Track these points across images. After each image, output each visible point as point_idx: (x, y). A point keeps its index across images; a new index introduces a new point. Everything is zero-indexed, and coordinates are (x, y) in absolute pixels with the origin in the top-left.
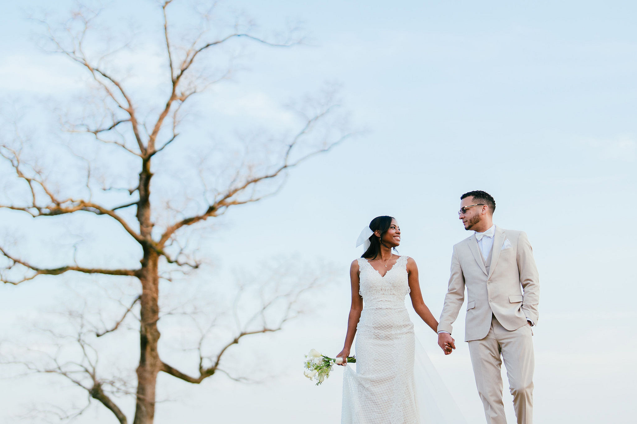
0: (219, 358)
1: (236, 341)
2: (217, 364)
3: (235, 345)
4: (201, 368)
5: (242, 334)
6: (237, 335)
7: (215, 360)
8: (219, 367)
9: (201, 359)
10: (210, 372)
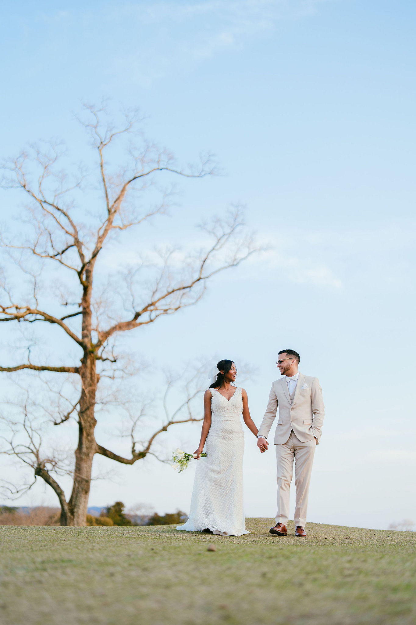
0: (150, 443)
1: (165, 429)
2: (148, 448)
3: (164, 432)
4: (133, 451)
5: (170, 423)
6: (166, 423)
7: (146, 445)
8: (150, 451)
9: (134, 444)
10: (142, 455)
